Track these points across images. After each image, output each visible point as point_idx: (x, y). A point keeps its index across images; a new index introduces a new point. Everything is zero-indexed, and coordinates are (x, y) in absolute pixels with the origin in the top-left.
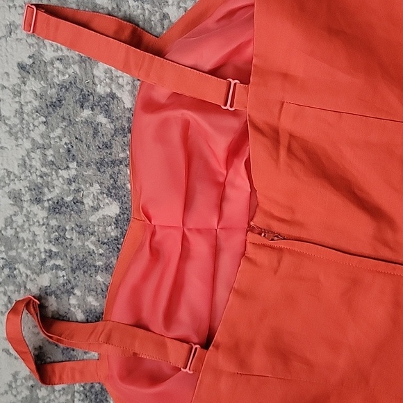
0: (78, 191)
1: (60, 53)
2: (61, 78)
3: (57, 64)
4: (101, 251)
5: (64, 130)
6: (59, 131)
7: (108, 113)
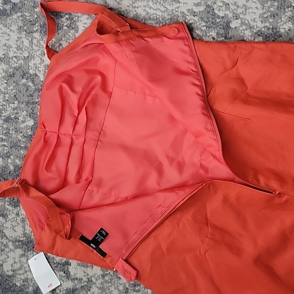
0: (17, 113)
1: (16, 54)
2: (15, 65)
3: (14, 59)
4: (24, 140)
5: (14, 87)
6: (12, 87)
7: (33, 82)
